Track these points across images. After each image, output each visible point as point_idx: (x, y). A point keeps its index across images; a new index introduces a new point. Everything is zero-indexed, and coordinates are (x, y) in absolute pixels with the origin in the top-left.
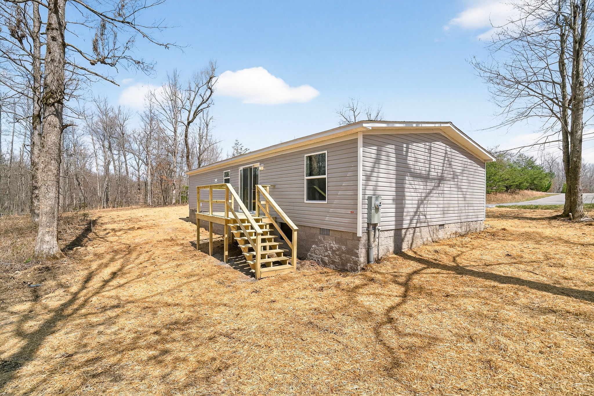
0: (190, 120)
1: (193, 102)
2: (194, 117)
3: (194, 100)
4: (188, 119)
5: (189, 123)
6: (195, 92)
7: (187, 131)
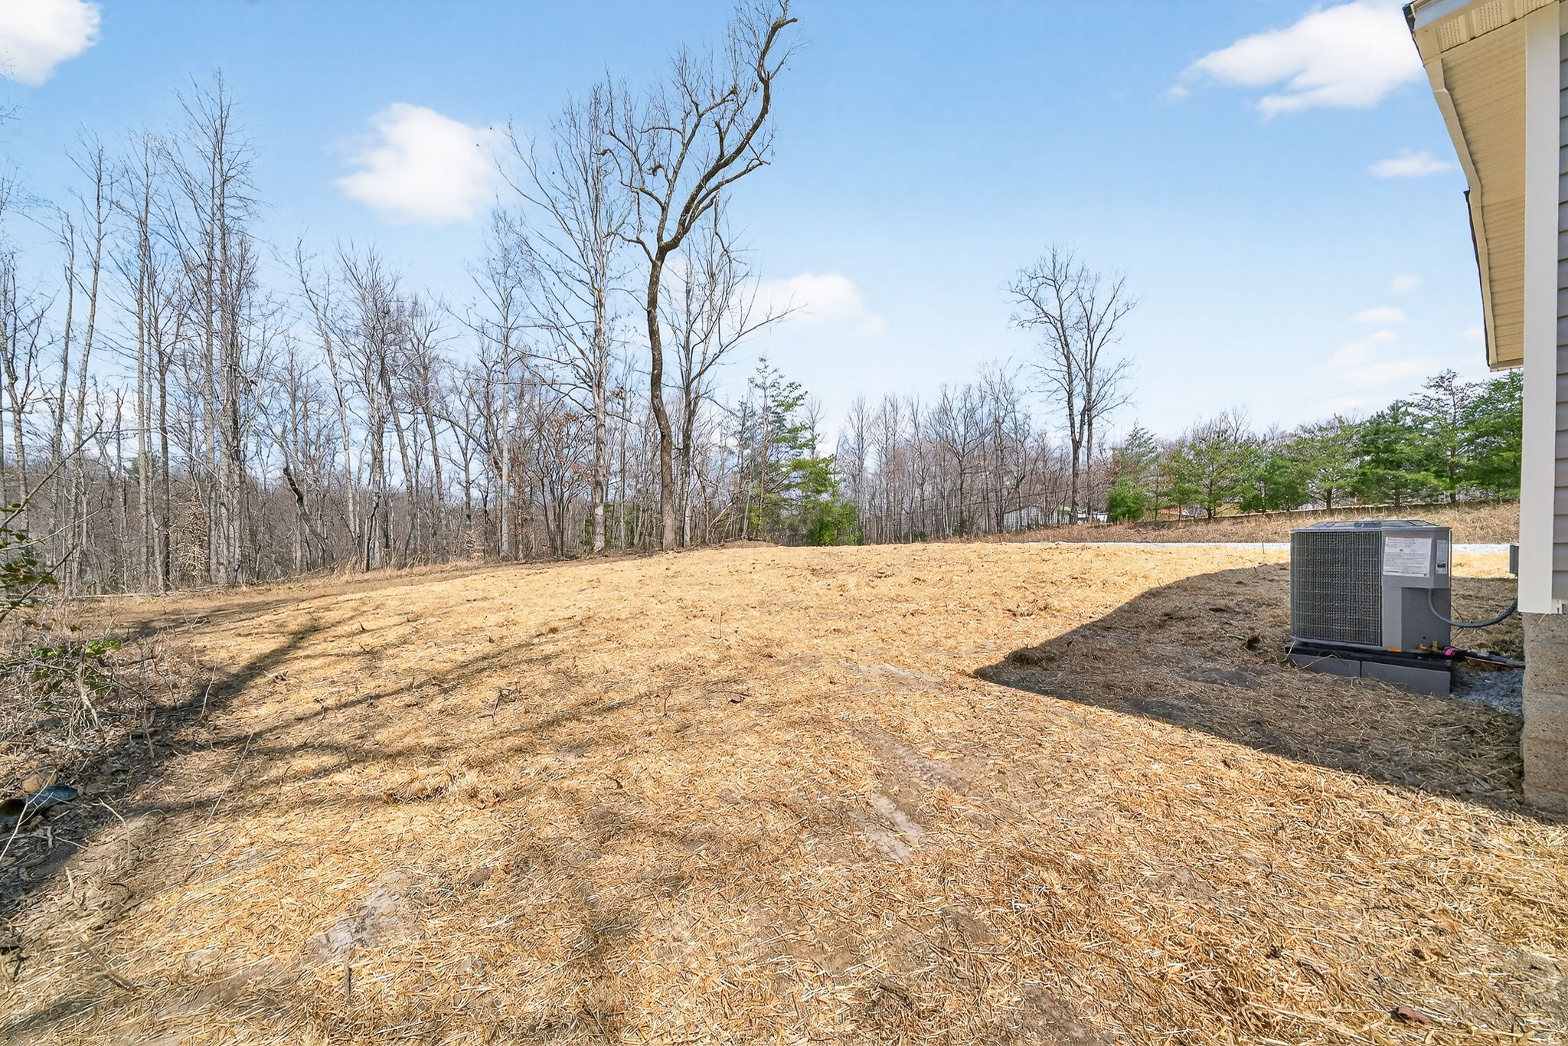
0: (667, 238)
1: (676, 173)
2: (684, 228)
3: (680, 163)
4: (660, 238)
5: (663, 251)
6: (682, 133)
7: (654, 281)
